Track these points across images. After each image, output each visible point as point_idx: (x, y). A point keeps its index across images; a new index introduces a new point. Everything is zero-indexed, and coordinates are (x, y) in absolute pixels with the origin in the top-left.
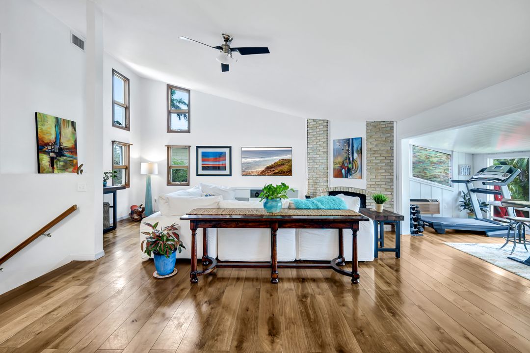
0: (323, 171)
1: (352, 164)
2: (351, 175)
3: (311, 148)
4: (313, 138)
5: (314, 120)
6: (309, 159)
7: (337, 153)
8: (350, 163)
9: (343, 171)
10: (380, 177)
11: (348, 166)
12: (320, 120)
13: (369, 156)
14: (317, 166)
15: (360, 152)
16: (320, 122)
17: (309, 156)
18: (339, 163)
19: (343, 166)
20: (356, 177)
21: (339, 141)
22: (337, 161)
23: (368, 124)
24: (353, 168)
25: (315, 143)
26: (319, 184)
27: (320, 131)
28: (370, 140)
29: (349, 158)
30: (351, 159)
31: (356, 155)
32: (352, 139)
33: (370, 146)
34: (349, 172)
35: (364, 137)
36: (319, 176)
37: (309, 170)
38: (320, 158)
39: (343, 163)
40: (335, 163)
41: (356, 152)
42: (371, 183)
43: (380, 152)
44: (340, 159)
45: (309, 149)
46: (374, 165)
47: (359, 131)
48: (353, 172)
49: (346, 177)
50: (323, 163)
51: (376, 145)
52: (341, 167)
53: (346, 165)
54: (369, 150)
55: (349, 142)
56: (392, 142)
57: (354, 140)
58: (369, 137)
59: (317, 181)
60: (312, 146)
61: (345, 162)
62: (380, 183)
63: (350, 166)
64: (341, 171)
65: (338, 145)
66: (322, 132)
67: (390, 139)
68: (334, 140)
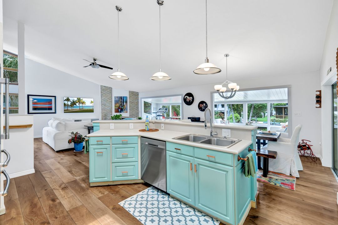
2: (123, 111)
4: (104, 95)
5: (105, 87)
6: (102, 104)
7: (116, 102)
8: (122, 106)
9: (119, 110)
10: (134, 112)
12: (108, 87)
13: (130, 104)
14: (106, 108)
15: (126, 102)
17: (102, 103)
18: (117, 106)
19: (119, 108)
20: (125, 112)
21: (117, 97)
23: (130, 92)
25: (105, 97)
26: (108, 116)
30: (123, 105)
31: (125, 104)
32: (123, 97)
33: (131, 100)
34: (122, 110)
35: (128, 96)
36: (107, 112)
37: (102, 109)
38: (108, 104)
39: (119, 106)
40: (115, 106)
42: (131, 115)
43: (134, 103)
44: (118, 105)
45: (102, 99)
46: (132, 107)
47: (126, 94)
49: (121, 112)
50: (109, 106)
51: (133, 100)
53: (121, 107)
54: (130, 102)
58: (130, 97)
59: (106, 114)
63: (122, 108)
64: (118, 110)
65: (117, 99)
66: (109, 93)
67: (137, 98)
68: (115, 97)
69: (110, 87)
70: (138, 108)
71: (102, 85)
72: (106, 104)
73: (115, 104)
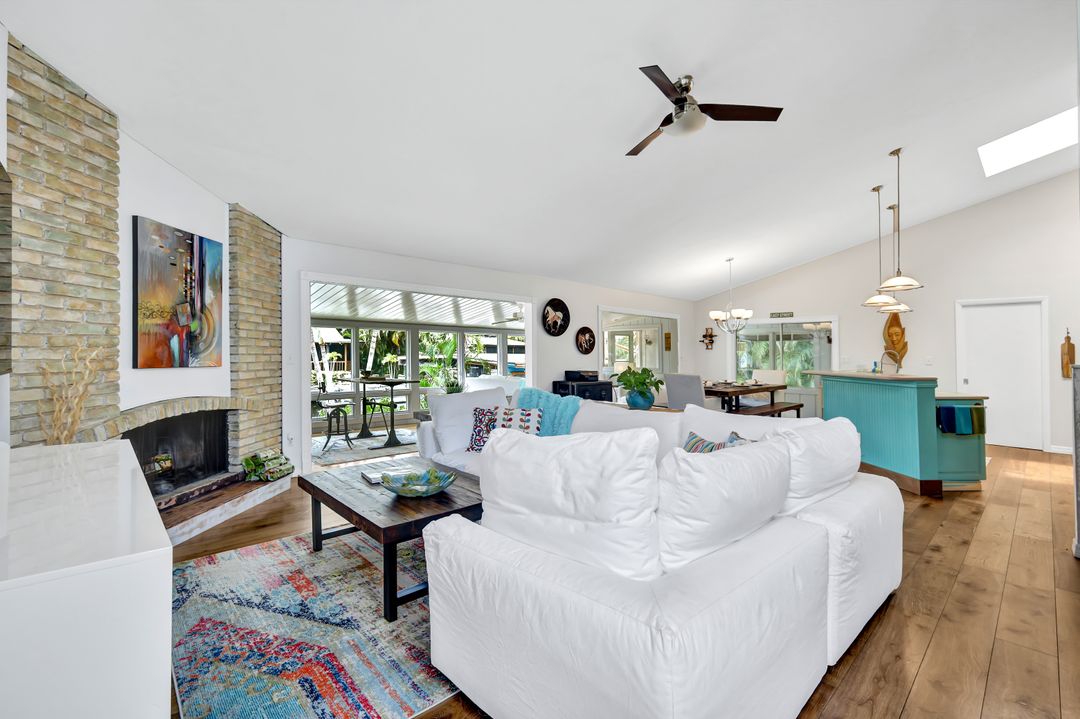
1: (201, 319)
2: (196, 355)
8: (193, 315)
9: (175, 342)
11: (188, 326)
15: (217, 283)
18: (162, 313)
19: (172, 325)
20: (208, 363)
21: (160, 230)
22: (152, 302)
24: (200, 334)
29: (193, 300)
30: (198, 305)
31: (210, 295)
32: (200, 239)
34: (189, 347)
39: (175, 314)
40: (146, 312)
41: (210, 284)
44: (164, 299)
48: (202, 346)
49: (183, 364)
50: (98, 303)
52: (167, 326)
53: (183, 320)
55: (192, 245)
57: (206, 246)
61: (179, 309)
63: (194, 326)
64: (167, 342)
65: (157, 245)
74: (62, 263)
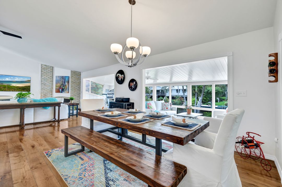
0: (50, 90)
2: (64, 91)
3: (43, 78)
4: (45, 74)
5: (45, 65)
6: (42, 84)
8: (63, 86)
9: (60, 90)
10: (76, 92)
12: (49, 66)
13: (72, 84)
14: (46, 87)
15: (68, 82)
16: (49, 67)
17: (42, 82)
18: (58, 86)
19: (60, 87)
20: (66, 92)
21: (59, 77)
22: (57, 85)
23: (72, 72)
24: (65, 89)
25: (46, 76)
26: (48, 96)
27: (49, 71)
28: (72, 78)
30: (64, 85)
31: (66, 83)
32: (65, 76)
33: (72, 80)
34: (63, 90)
35: (70, 76)
36: (47, 92)
37: (42, 89)
38: (48, 84)
40: (56, 86)
42: (72, 95)
43: (76, 83)
44: (59, 85)
45: (42, 79)
46: (73, 87)
47: (67, 73)
48: (65, 90)
49: (62, 92)
50: (50, 86)
51: (74, 80)
52: (59, 88)
53: (62, 87)
54: (72, 82)
55: (63, 78)
56: (80, 79)
57: (66, 77)
58: (72, 76)
59: (46, 94)
60: (44, 78)
62: (76, 95)
63: (64, 88)
65: (58, 78)
66: (50, 72)
67: (80, 78)
68: (56, 76)
69: (51, 66)
70: (80, 88)
71: (42, 64)
72: (46, 83)
73: (56, 83)
74: (46, 82)
